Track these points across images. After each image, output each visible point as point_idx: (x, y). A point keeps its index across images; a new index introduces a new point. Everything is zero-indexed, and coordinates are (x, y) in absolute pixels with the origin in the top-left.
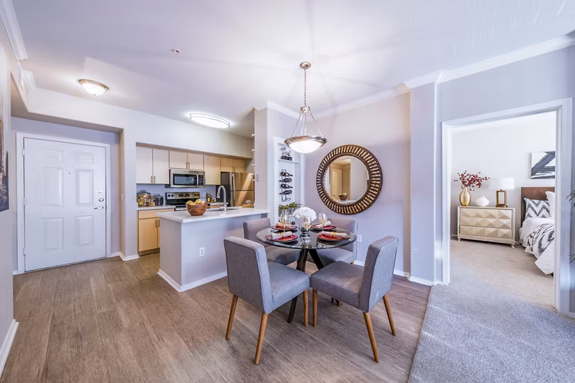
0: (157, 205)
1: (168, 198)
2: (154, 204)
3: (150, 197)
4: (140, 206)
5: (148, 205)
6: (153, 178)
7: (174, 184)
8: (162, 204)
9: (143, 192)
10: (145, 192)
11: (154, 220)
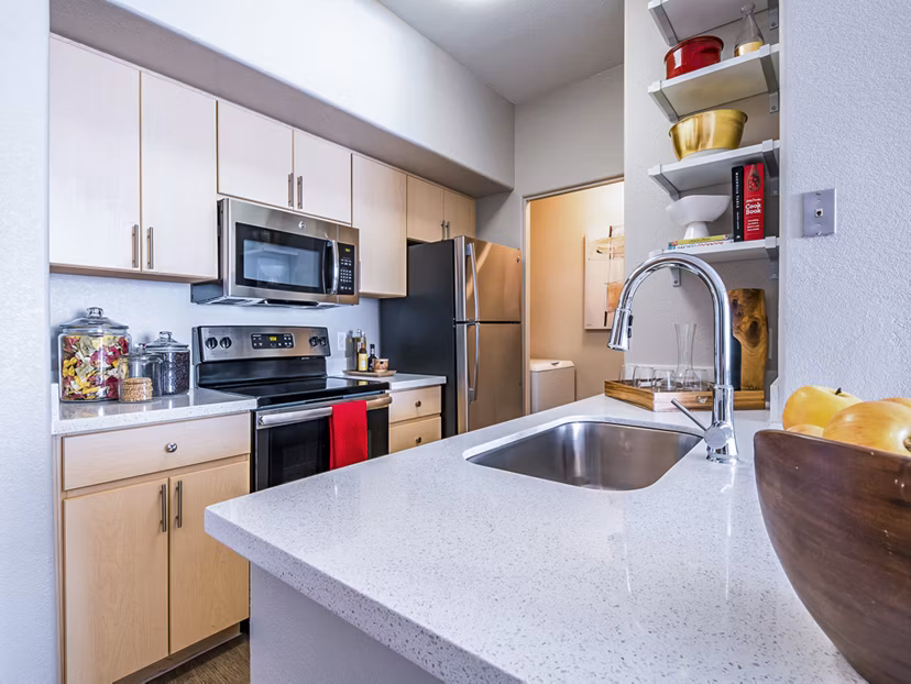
0: (158, 392)
1: (209, 355)
2: (145, 387)
3: (122, 350)
4: (72, 400)
5: (115, 395)
6: (141, 238)
7: (240, 280)
8: (182, 387)
9: (91, 321)
10: (100, 321)
11: (152, 488)
